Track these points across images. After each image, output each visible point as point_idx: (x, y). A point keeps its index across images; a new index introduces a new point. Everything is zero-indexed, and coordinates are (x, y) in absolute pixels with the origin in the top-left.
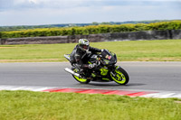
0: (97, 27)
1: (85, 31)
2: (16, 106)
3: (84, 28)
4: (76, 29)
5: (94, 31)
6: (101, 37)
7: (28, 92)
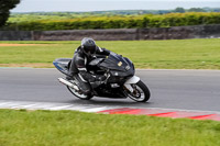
0: (183, 15)
1: (164, 21)
2: (59, 133)
3: (163, 17)
4: (150, 18)
5: (178, 21)
6: (189, 31)
7: (78, 113)
